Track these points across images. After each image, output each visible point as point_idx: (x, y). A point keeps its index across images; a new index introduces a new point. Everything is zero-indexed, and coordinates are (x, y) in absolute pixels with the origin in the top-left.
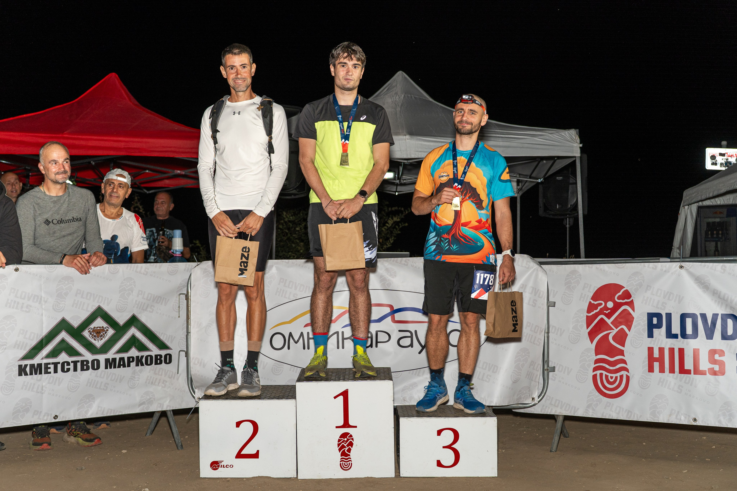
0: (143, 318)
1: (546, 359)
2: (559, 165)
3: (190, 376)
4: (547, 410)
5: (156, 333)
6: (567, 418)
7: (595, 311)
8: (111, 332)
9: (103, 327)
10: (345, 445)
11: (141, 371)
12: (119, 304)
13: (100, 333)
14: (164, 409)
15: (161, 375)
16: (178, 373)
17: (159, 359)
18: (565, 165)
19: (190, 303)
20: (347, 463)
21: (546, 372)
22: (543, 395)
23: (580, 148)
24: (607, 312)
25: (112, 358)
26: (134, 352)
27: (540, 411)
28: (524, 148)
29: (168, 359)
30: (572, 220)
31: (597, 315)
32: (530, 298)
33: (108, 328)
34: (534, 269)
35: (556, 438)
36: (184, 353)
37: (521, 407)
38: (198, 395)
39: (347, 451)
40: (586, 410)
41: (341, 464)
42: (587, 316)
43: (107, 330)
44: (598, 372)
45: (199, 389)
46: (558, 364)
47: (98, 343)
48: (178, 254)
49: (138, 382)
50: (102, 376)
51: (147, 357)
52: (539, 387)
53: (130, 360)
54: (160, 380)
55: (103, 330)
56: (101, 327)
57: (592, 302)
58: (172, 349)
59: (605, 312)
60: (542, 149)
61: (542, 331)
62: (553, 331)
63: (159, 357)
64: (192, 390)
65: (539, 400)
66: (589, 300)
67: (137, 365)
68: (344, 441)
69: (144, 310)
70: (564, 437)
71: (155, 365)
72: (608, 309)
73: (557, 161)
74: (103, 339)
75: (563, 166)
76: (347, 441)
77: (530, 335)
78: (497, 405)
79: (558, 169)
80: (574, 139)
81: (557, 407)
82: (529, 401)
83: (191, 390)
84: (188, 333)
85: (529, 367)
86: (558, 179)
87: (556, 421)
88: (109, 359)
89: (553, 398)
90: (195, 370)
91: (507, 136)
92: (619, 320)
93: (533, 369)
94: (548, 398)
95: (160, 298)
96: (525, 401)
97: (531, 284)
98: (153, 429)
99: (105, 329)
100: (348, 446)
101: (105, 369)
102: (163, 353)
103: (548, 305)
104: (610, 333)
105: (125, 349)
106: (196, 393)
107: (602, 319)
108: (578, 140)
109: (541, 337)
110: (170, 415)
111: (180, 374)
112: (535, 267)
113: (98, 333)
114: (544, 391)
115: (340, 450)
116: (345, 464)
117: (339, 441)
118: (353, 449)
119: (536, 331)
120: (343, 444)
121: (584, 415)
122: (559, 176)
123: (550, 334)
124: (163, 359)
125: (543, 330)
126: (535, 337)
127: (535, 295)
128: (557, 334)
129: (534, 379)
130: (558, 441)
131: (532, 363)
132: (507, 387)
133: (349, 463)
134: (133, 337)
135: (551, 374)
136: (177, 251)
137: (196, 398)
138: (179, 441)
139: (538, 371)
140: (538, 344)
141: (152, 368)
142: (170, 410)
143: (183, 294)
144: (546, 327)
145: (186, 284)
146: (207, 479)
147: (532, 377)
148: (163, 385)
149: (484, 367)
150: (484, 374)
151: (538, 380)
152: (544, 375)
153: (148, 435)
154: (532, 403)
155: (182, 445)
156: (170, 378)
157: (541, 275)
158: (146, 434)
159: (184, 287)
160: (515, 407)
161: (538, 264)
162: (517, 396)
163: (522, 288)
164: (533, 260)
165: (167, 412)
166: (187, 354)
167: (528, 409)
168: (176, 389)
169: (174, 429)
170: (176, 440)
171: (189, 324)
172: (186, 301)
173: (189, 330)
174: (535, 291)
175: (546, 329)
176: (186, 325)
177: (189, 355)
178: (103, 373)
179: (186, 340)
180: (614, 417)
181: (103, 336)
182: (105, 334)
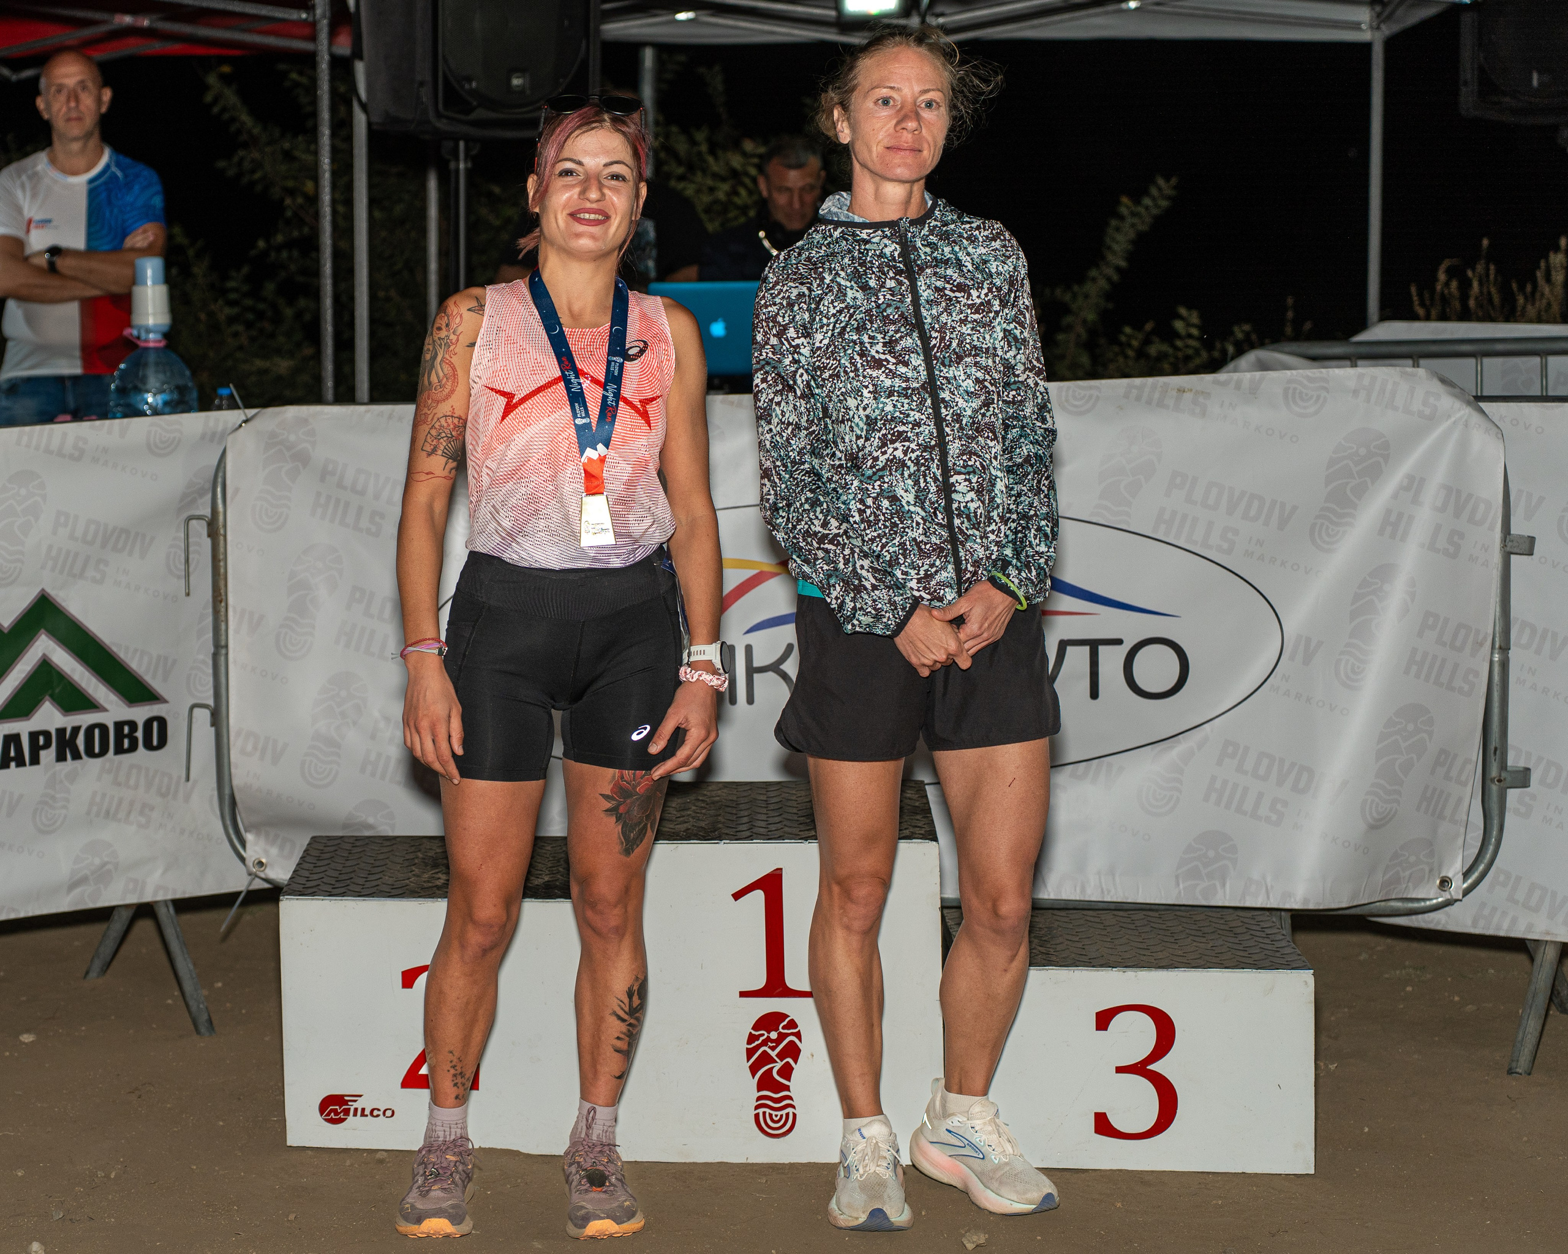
0: (75, 604)
1: (1494, 741)
3: (227, 791)
4: (1495, 920)
5: (114, 648)
10: (773, 1054)
11: (72, 778)
14: (147, 898)
15: (136, 787)
16: (188, 779)
17: (127, 736)
19: (222, 550)
20: (779, 1113)
21: (1494, 788)
22: (1481, 867)
26: (49, 717)
27: (1469, 924)
29: (157, 734)
32: (1438, 528)
34: (1454, 423)
35: (1532, 1025)
36: (207, 713)
37: (1405, 908)
38: (255, 851)
39: (779, 1073)
41: (757, 1117)
45: (258, 834)
46: (1539, 760)
48: (154, 340)
49: (64, 811)
51: (90, 731)
52: (1469, 841)
53: (39, 741)
54: (132, 803)
58: (167, 702)
61: (1481, 644)
62: (1523, 641)
63: (126, 729)
64: (237, 838)
65: (1465, 885)
67: (62, 758)
68: (768, 1039)
69: (75, 574)
70: (1561, 1012)
71: (116, 753)
76: (778, 1041)
77: (1435, 657)
81: (1536, 910)
82: (1430, 891)
83: (233, 836)
84: (219, 646)
85: (1433, 773)
87: (1532, 959)
89: (1518, 879)
90: (245, 771)
93: (1447, 777)
94: (1502, 878)
96: (1415, 888)
97: (1439, 475)
98: (108, 959)
100: (781, 1056)
102: (140, 714)
103: (1508, 549)
105: (20, 706)
106: (247, 847)
109: (1480, 664)
110: (166, 915)
111: (195, 783)
112: (1458, 415)
114: (1488, 856)
115: (754, 1070)
116: (771, 1115)
117: (751, 1039)
118: (799, 1069)
119: (1458, 643)
120: (764, 1052)
123: (1510, 654)
124: (139, 734)
125: (1485, 639)
126: (1456, 666)
127: (1457, 515)
128: (1538, 653)
129: (1448, 812)
130: (1537, 1034)
131: (1444, 758)
132: (1346, 844)
133: (788, 1114)
134: (45, 666)
135: (1513, 794)
136: (148, 331)
137: (249, 862)
138: (201, 1006)
139: (1465, 784)
140: (1466, 687)
141: (107, 766)
142: (165, 902)
143: (199, 518)
144: (1497, 628)
145: (209, 485)
146: (310, 1152)
147: (1440, 806)
148: (143, 820)
149: (1262, 771)
150: (1261, 795)
151: (1465, 818)
152: (1486, 797)
153: (93, 975)
154: (1437, 898)
155: (210, 1021)
156: (164, 795)
157: (1483, 442)
158: (87, 973)
159: (201, 495)
160: (1375, 912)
161: (1469, 403)
162: (1384, 874)
163: (1407, 489)
164: (1450, 389)
165: (156, 908)
166: (218, 717)
167: (1426, 915)
168: (182, 831)
169: (184, 966)
170: (192, 1003)
171: (223, 618)
172: (209, 541)
173: (223, 637)
174: (1457, 499)
175: (1497, 635)
176: (211, 619)
177: (224, 719)
179: (211, 671)
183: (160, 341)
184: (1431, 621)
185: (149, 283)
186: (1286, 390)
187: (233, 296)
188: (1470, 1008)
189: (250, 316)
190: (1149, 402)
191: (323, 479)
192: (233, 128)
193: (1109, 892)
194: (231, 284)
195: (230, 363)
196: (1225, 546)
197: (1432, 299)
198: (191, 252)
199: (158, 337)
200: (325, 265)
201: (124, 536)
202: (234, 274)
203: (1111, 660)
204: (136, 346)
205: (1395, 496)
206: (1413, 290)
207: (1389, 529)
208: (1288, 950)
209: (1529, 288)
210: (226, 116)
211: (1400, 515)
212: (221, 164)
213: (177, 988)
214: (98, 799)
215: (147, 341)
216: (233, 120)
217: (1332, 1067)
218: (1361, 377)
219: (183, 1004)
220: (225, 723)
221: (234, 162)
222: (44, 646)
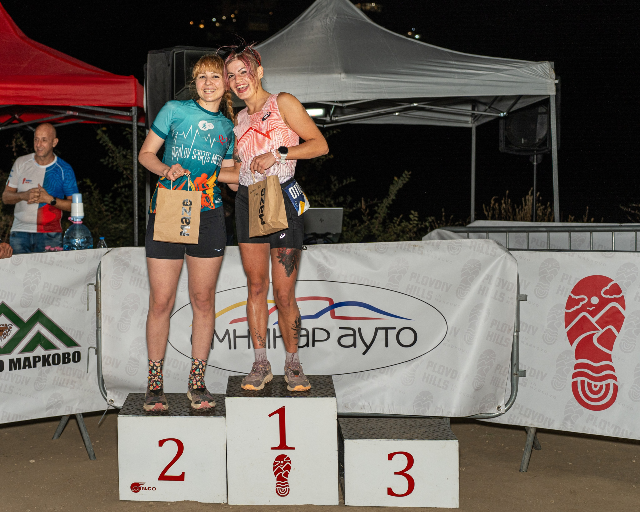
0: (49, 313)
1: (515, 361)
3: (101, 376)
4: (515, 420)
5: (63, 328)
6: (539, 430)
7: (576, 307)
8: (14, 329)
9: (6, 325)
10: (282, 468)
11: (48, 372)
12: (23, 299)
13: (2, 331)
14: (73, 413)
15: (70, 375)
16: (88, 372)
17: (66, 358)
19: (99, 295)
20: (284, 488)
21: (515, 377)
22: (511, 403)
24: (591, 309)
25: (17, 359)
26: (40, 351)
27: (507, 421)
29: (77, 357)
31: (578, 312)
32: (497, 292)
33: (11, 325)
34: (502, 257)
35: (527, 455)
36: (94, 350)
37: (486, 417)
38: (110, 397)
39: (284, 475)
40: (563, 423)
41: (276, 489)
42: (566, 313)
43: (11, 328)
44: (579, 379)
45: (111, 390)
46: (529, 368)
47: (2, 343)
49: (45, 383)
50: (6, 378)
51: (54, 356)
52: (507, 394)
53: (36, 359)
54: (68, 380)
55: (6, 328)
56: (4, 324)
57: (573, 296)
58: (80, 346)
59: (588, 308)
60: (508, 86)
61: (511, 330)
62: (524, 328)
63: (66, 356)
64: (104, 393)
65: (506, 409)
66: (569, 294)
67: (44, 365)
68: (280, 464)
69: (49, 303)
70: (536, 449)
71: (63, 364)
72: (593, 305)
74: (7, 337)
76: (284, 464)
77: (496, 334)
78: (457, 416)
80: (548, 74)
81: (528, 417)
82: (495, 411)
83: (103, 391)
84: (98, 328)
85: (495, 372)
87: (527, 433)
88: (14, 359)
89: (522, 407)
90: (106, 370)
91: (464, 71)
92: (606, 319)
93: (500, 373)
94: (517, 406)
96: (489, 410)
97: (497, 274)
98: (60, 433)
99: (8, 327)
100: (285, 469)
101: (9, 371)
102: (71, 350)
103: (519, 299)
104: (594, 334)
105: (30, 348)
106: (107, 394)
107: (584, 317)
108: (554, 76)
109: (510, 336)
110: (80, 419)
111: (90, 373)
112: (503, 255)
114: (513, 399)
115: (275, 474)
116: (281, 489)
117: (275, 463)
118: (290, 473)
119: (503, 330)
120: (279, 468)
121: (561, 428)
123: (520, 333)
124: (71, 357)
125: (512, 328)
126: (503, 337)
127: (503, 288)
128: (528, 332)
129: (500, 385)
130: (529, 458)
131: (499, 367)
132: (468, 396)
133: (287, 489)
134: (39, 335)
135: (520, 379)
136: (76, 218)
137: (108, 400)
138: (91, 450)
139: (505, 376)
140: (506, 344)
141: (60, 368)
142: (80, 414)
143: (92, 284)
144: (515, 325)
145: (95, 273)
146: (127, 502)
147: (498, 382)
148: (72, 386)
149: (441, 371)
150: (440, 379)
151: (505, 386)
152: (512, 380)
153: (55, 438)
155: (94, 455)
156: (79, 378)
157: (510, 264)
158: (53, 437)
159: (93, 277)
160: (477, 417)
161: (506, 251)
162: (480, 406)
163: (487, 279)
164: (501, 246)
165: (76, 416)
166: (98, 352)
167: (493, 419)
168: (85, 390)
169: (85, 436)
170: (88, 449)
171: (100, 318)
172: (95, 292)
173: (100, 325)
174: (503, 283)
175: (516, 327)
176: (96, 318)
177: (100, 352)
178: (8, 375)
179: (95, 336)
180: (597, 433)
181: (6, 334)
182: (9, 332)
183: (80, 222)
184: (494, 322)
185: (77, 202)
186: (448, 246)
187: (106, 203)
188: (507, 448)
189: (112, 210)
190: (404, 250)
191: (133, 272)
192: (107, 148)
193: (392, 411)
194: (106, 199)
195: (105, 225)
196: (429, 297)
197: (489, 209)
198: (93, 188)
199: (80, 220)
200: (135, 196)
201: (66, 290)
202: (107, 195)
203: (392, 334)
204: (73, 223)
205: (483, 281)
206: (484, 206)
207: (481, 292)
208: (450, 433)
209: (520, 207)
210: (104, 144)
211: (485, 288)
212: (102, 160)
213: (83, 443)
214: (56, 379)
215: (76, 222)
216: (107, 145)
217: (464, 469)
218: (472, 242)
219: (85, 449)
220: (100, 354)
221: (107, 159)
222: (38, 327)
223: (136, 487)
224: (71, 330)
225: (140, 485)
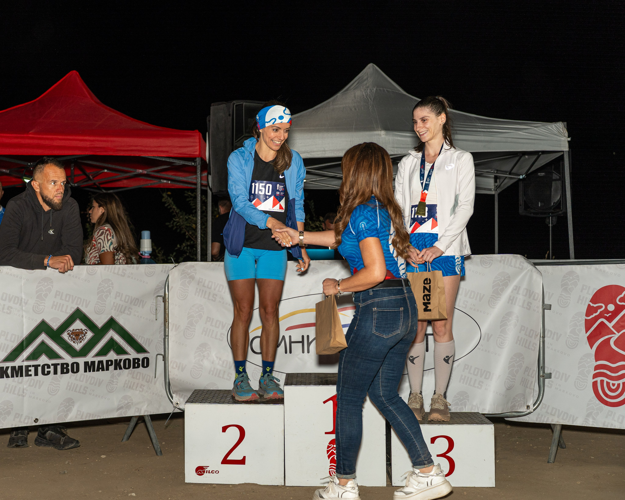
0: (121, 321)
1: (541, 365)
2: (543, 161)
3: (167, 381)
4: (543, 418)
5: (133, 336)
6: (564, 427)
7: (595, 315)
8: (90, 335)
9: (81, 329)
10: (335, 452)
11: (119, 375)
12: (97, 306)
13: (79, 335)
14: (142, 414)
15: (139, 379)
16: (155, 377)
17: (136, 363)
18: (551, 160)
19: (167, 306)
21: (541, 379)
22: (538, 403)
23: (569, 141)
24: (608, 316)
25: (91, 362)
26: (112, 356)
27: (535, 420)
28: (507, 142)
29: (146, 363)
30: (555, 219)
31: (597, 318)
32: (524, 301)
33: (87, 330)
34: (528, 270)
35: (554, 449)
36: (162, 357)
37: (515, 415)
38: (176, 400)
39: (336, 458)
40: (585, 419)
41: (330, 471)
42: (586, 319)
43: (86, 333)
44: (599, 379)
45: (176, 395)
46: (554, 370)
47: (78, 346)
48: (147, 255)
49: (116, 386)
50: (81, 379)
51: (125, 360)
52: (534, 395)
54: (138, 384)
55: (82, 333)
56: (80, 329)
57: (592, 305)
58: (149, 353)
59: (605, 315)
60: (527, 143)
61: (537, 336)
62: (549, 335)
63: (136, 361)
65: (534, 408)
66: (588, 302)
67: (116, 369)
68: (333, 447)
69: (121, 312)
70: (561, 448)
71: (133, 368)
72: (609, 312)
73: (542, 155)
74: (82, 341)
75: (548, 162)
77: (524, 339)
78: (491, 413)
79: (543, 165)
80: (562, 132)
81: (554, 415)
82: (524, 409)
83: (169, 395)
84: (166, 336)
85: (524, 374)
86: (540, 175)
87: (553, 430)
88: (88, 362)
89: (549, 406)
90: (173, 373)
91: (489, 130)
92: (622, 324)
93: (528, 375)
94: (544, 406)
95: (137, 301)
96: (520, 408)
97: (524, 286)
98: (129, 435)
99: (84, 331)
101: (84, 372)
102: (141, 356)
103: (544, 308)
104: (611, 337)
105: (103, 352)
106: (173, 398)
107: (602, 322)
108: (567, 134)
109: (537, 341)
110: (148, 420)
111: (158, 378)
112: (529, 268)
113: (77, 335)
114: (540, 399)
115: (329, 457)
116: (334, 471)
117: (328, 447)
119: (531, 335)
120: (332, 451)
121: (583, 424)
122: (541, 172)
123: (545, 339)
124: (140, 362)
125: (538, 334)
126: (530, 342)
127: (530, 297)
128: (553, 339)
129: (528, 386)
131: (527, 369)
132: (500, 394)
134: (112, 340)
135: (547, 380)
137: (174, 403)
138: (158, 447)
139: (533, 377)
140: (533, 349)
141: (130, 372)
142: (148, 415)
143: (160, 296)
144: (541, 331)
145: (163, 286)
146: (192, 485)
147: (526, 384)
148: (141, 389)
149: (476, 373)
150: (476, 380)
151: (533, 387)
152: (539, 381)
153: (124, 440)
154: (526, 412)
155: (161, 452)
156: (148, 382)
157: (536, 276)
158: (122, 439)
159: (161, 289)
161: (532, 266)
162: (511, 404)
163: (515, 290)
164: (527, 261)
165: (145, 417)
166: (165, 358)
167: (523, 417)
168: (153, 394)
169: (153, 434)
170: (156, 447)
171: (167, 327)
172: (163, 303)
173: (167, 333)
174: (530, 293)
175: (541, 333)
176: (163, 328)
177: (167, 358)
178: (83, 376)
179: (163, 344)
180: (616, 427)
181: (82, 338)
182: (84, 336)
184: (523, 328)
186: (481, 260)
188: (535, 447)
196: (464, 306)
203: (432, 340)
205: (512, 292)
207: (511, 301)
208: (486, 420)
211: (514, 297)
212: (167, 224)
214: (127, 382)
216: (171, 208)
218: (502, 256)
220: (167, 360)
221: (171, 223)
222: (112, 334)
223: (200, 470)
224: (141, 338)
225: (204, 469)
